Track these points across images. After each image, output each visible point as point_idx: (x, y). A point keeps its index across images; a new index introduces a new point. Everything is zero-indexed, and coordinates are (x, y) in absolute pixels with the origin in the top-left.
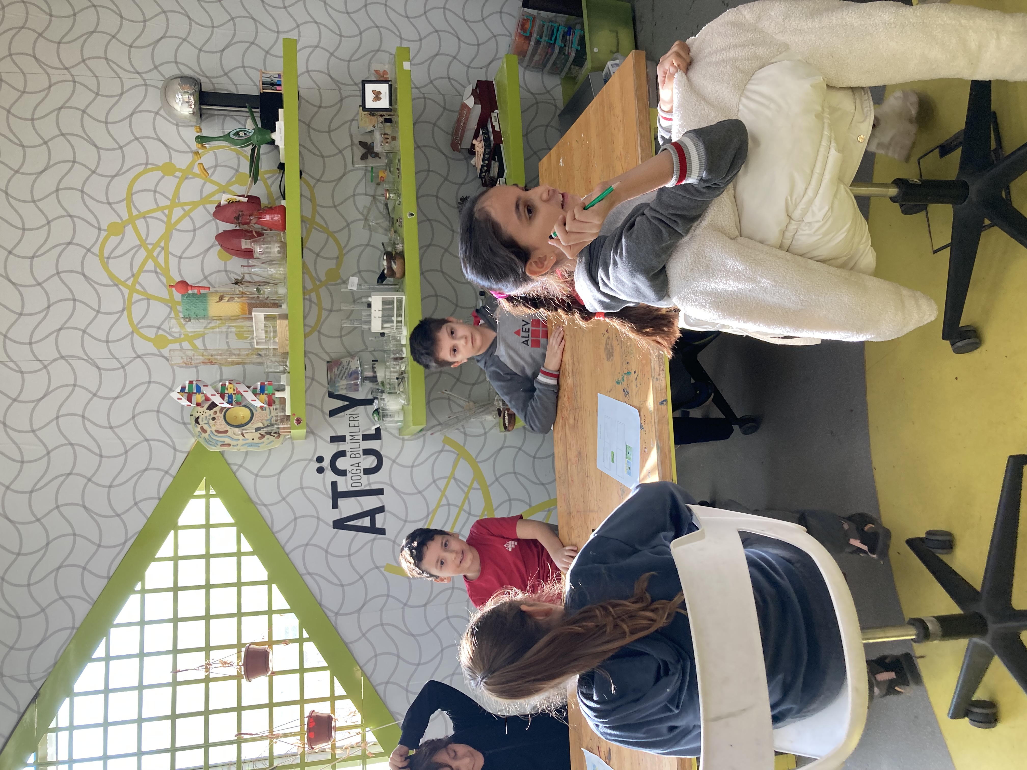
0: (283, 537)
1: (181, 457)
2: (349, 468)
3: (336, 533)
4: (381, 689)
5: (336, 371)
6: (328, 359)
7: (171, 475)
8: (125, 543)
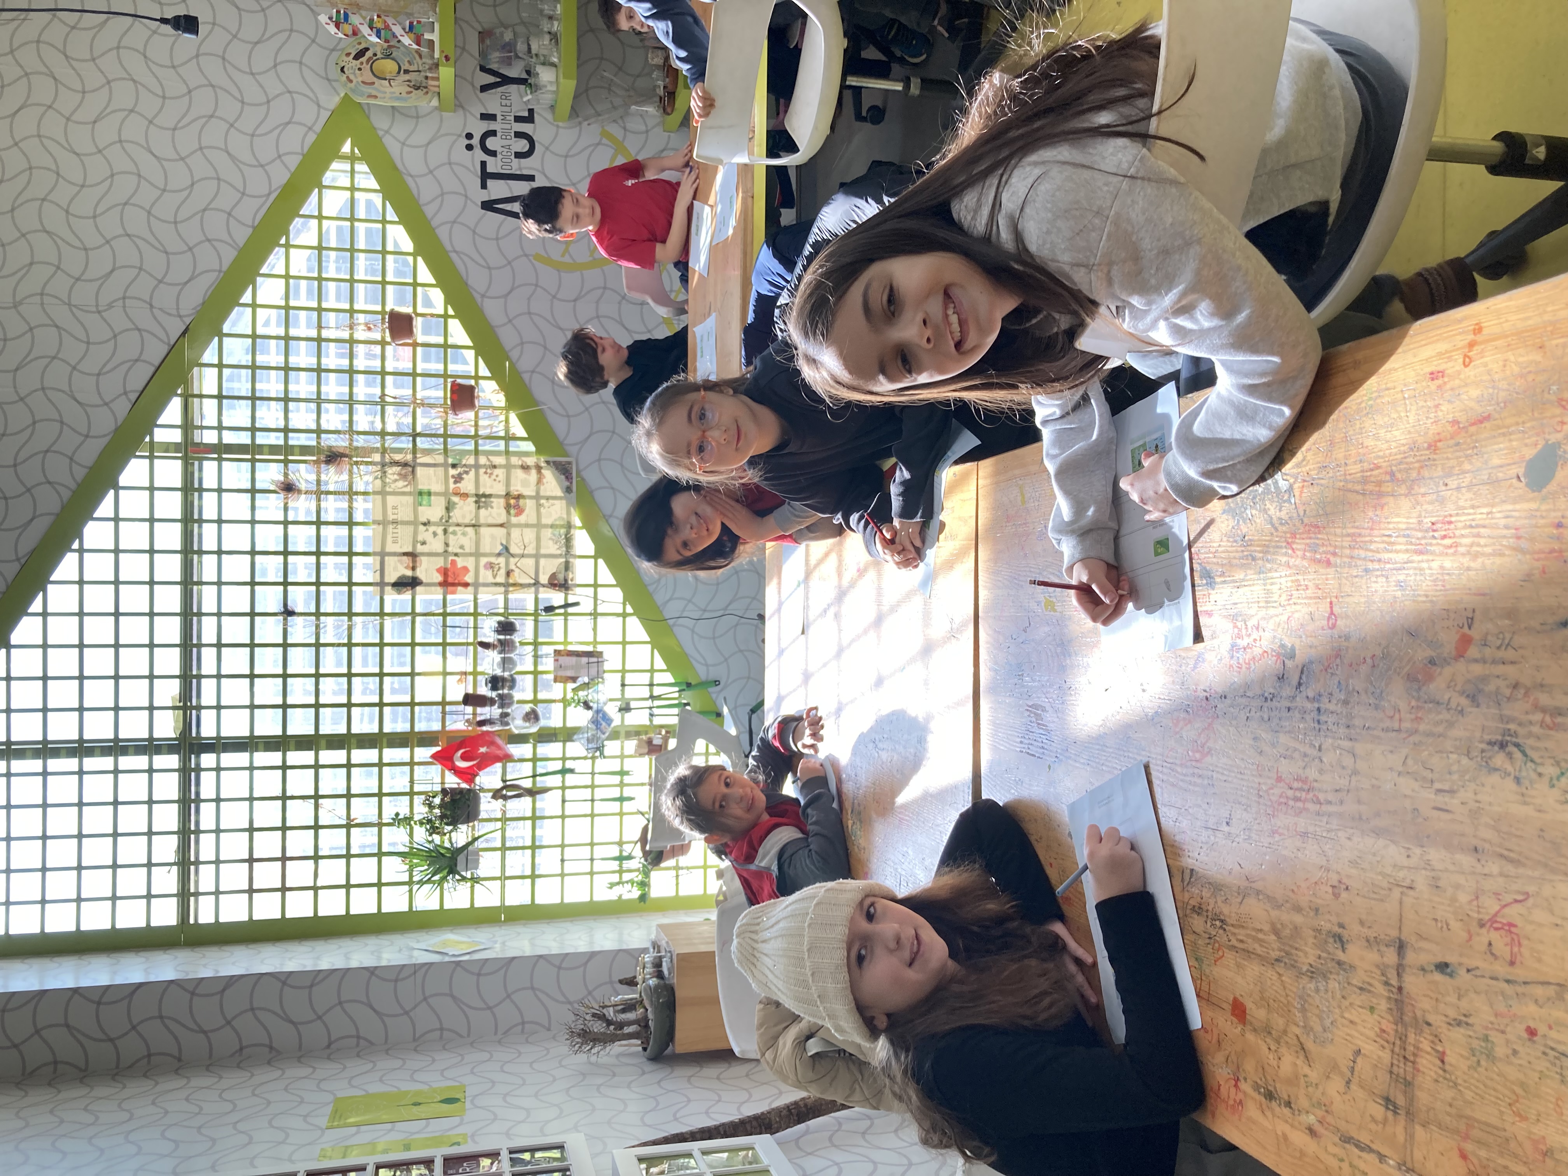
0: (429, 211)
1: (325, 115)
2: (499, 150)
3: (484, 215)
4: (526, 377)
5: (488, 42)
6: (480, 30)
7: (315, 132)
8: (269, 194)
